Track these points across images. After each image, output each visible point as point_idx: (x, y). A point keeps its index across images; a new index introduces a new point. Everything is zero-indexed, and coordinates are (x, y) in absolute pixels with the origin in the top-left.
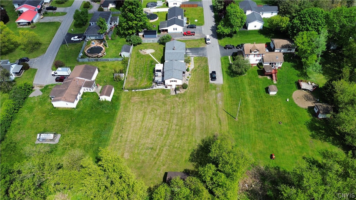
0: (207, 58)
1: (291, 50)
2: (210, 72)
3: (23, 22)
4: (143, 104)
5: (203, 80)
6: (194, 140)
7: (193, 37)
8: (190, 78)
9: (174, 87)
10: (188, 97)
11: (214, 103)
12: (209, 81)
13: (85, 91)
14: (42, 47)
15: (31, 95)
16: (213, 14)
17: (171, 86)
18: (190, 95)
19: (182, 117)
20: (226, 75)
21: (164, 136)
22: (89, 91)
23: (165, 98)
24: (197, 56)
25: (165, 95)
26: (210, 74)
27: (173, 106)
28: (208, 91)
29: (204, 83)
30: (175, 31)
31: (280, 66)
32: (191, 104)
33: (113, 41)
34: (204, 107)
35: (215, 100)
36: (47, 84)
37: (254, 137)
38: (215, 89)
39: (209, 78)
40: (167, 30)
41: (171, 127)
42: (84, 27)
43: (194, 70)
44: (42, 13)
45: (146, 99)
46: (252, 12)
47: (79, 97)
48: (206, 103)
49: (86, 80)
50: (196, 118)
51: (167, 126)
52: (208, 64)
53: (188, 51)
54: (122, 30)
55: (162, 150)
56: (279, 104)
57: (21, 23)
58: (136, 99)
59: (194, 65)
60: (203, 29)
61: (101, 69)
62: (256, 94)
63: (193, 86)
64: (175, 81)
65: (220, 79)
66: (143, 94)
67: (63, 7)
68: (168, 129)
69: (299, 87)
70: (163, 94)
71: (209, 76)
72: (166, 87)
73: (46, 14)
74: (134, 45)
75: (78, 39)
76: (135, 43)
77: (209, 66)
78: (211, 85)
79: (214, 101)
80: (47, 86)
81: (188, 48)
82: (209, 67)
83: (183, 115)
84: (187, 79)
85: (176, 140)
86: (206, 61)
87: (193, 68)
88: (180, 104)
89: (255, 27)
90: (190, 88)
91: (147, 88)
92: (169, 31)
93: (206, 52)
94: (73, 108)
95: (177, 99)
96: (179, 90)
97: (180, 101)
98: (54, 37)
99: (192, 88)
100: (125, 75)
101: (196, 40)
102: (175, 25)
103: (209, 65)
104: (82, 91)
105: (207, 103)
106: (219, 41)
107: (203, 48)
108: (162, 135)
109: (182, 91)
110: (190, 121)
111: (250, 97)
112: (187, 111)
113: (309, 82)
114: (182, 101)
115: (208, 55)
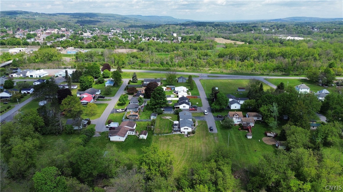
1: (259, 118)
2: (209, 127)
3: (84, 102)
4: (167, 141)
6: (202, 157)
7: (196, 111)
8: (196, 129)
9: (186, 133)
10: (196, 138)
12: (209, 131)
13: (129, 134)
14: (98, 115)
15: (94, 136)
16: (208, 102)
17: (184, 132)
20: (219, 129)
21: (182, 155)
22: (132, 134)
23: (180, 138)
24: (200, 120)
25: (181, 137)
27: (186, 142)
28: (208, 136)
29: (205, 132)
30: (184, 108)
31: (253, 125)
32: (198, 141)
33: (144, 112)
34: (206, 143)
35: (213, 140)
36: (103, 131)
37: (239, 157)
38: (213, 135)
40: (179, 107)
41: (187, 151)
42: (124, 106)
43: (198, 126)
44: (95, 99)
45: (169, 139)
46: (233, 99)
47: (126, 135)
49: (130, 128)
50: (202, 148)
51: (184, 151)
53: (193, 118)
54: (151, 106)
55: (182, 162)
56: (254, 143)
57: (83, 102)
58: (162, 139)
59: (198, 124)
60: (202, 108)
61: (137, 125)
62: (239, 138)
63: (199, 133)
64: (187, 129)
65: (215, 131)
66: (166, 136)
67: (108, 97)
68: (184, 153)
69: (266, 135)
70: (180, 136)
71: (208, 129)
72: (181, 133)
73: (98, 100)
74: (158, 114)
75: (122, 111)
76: (159, 112)
78: (210, 133)
80: (103, 132)
81: (194, 116)
83: (193, 146)
84: (194, 129)
85: (190, 158)
86: (206, 122)
89: (236, 107)
90: (197, 133)
91: (169, 134)
92: (180, 108)
93: (205, 118)
94: (123, 142)
95: (189, 139)
96: (190, 135)
97: (191, 140)
98: (104, 110)
100: (154, 127)
101: (198, 113)
102: (184, 104)
103: (208, 124)
104: (127, 133)
105: (208, 141)
106: (213, 114)
107: (203, 116)
108: (181, 155)
109: (192, 135)
110: (198, 149)
111: (236, 139)
112: (196, 145)
113: (272, 133)
115: (206, 120)
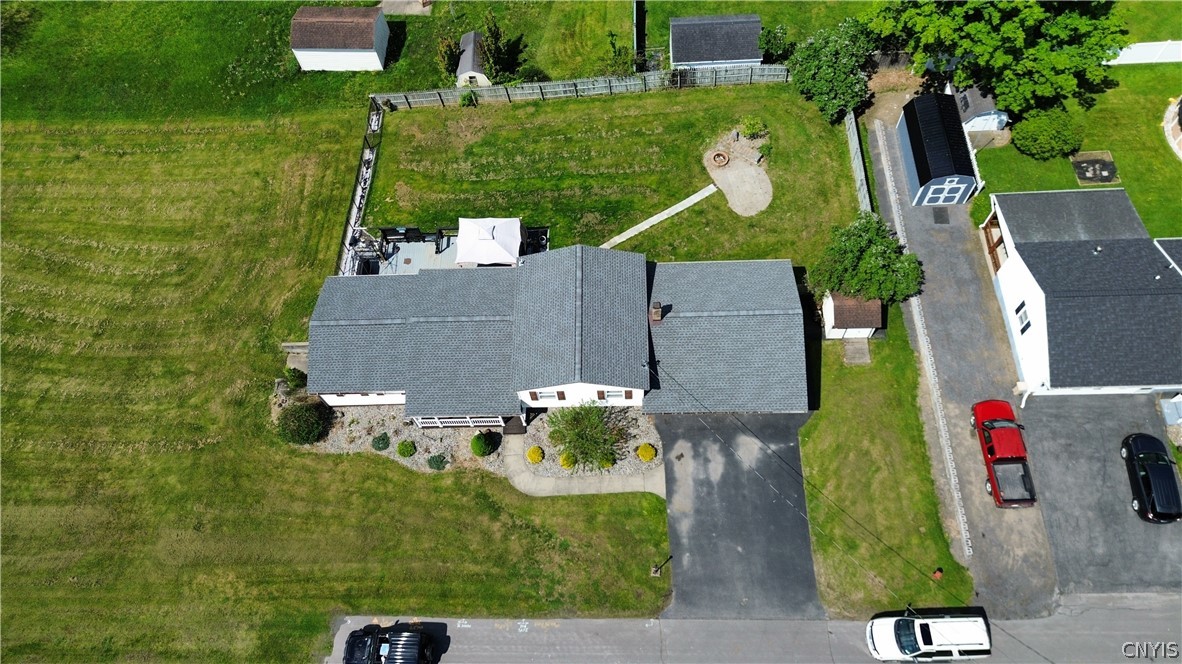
0: (656, 612)
5: (376, 568)
8: (405, 462)
10: (231, 454)
11: (137, 633)
12: (356, 611)
18: (246, 468)
19: (87, 424)
24: (685, 527)
26: (444, 626)
27: (190, 366)
28: (259, 598)
29: (337, 568)
32: (172, 480)
34: (123, 558)
35: (159, 647)
39: (397, 612)
43: (490, 496)
48: (153, 578)
50: (52, 509)
52: (571, 613)
53: (750, 450)
59: (554, 499)
63: (316, 487)
71: (414, 612)
77: (539, 623)
79: (154, 638)
81: (795, 451)
82: (523, 625)
83: (105, 430)
84: (395, 442)
86: (601, 600)
87: (512, 489)
88: (196, 407)
90: (304, 468)
93: (744, 610)
97: (214, 406)
99: (304, 476)
103: (554, 623)
105: (146, 586)
107: (808, 581)
110: (45, 471)
112: (124, 454)
114: (214, 421)
115: (691, 625)
